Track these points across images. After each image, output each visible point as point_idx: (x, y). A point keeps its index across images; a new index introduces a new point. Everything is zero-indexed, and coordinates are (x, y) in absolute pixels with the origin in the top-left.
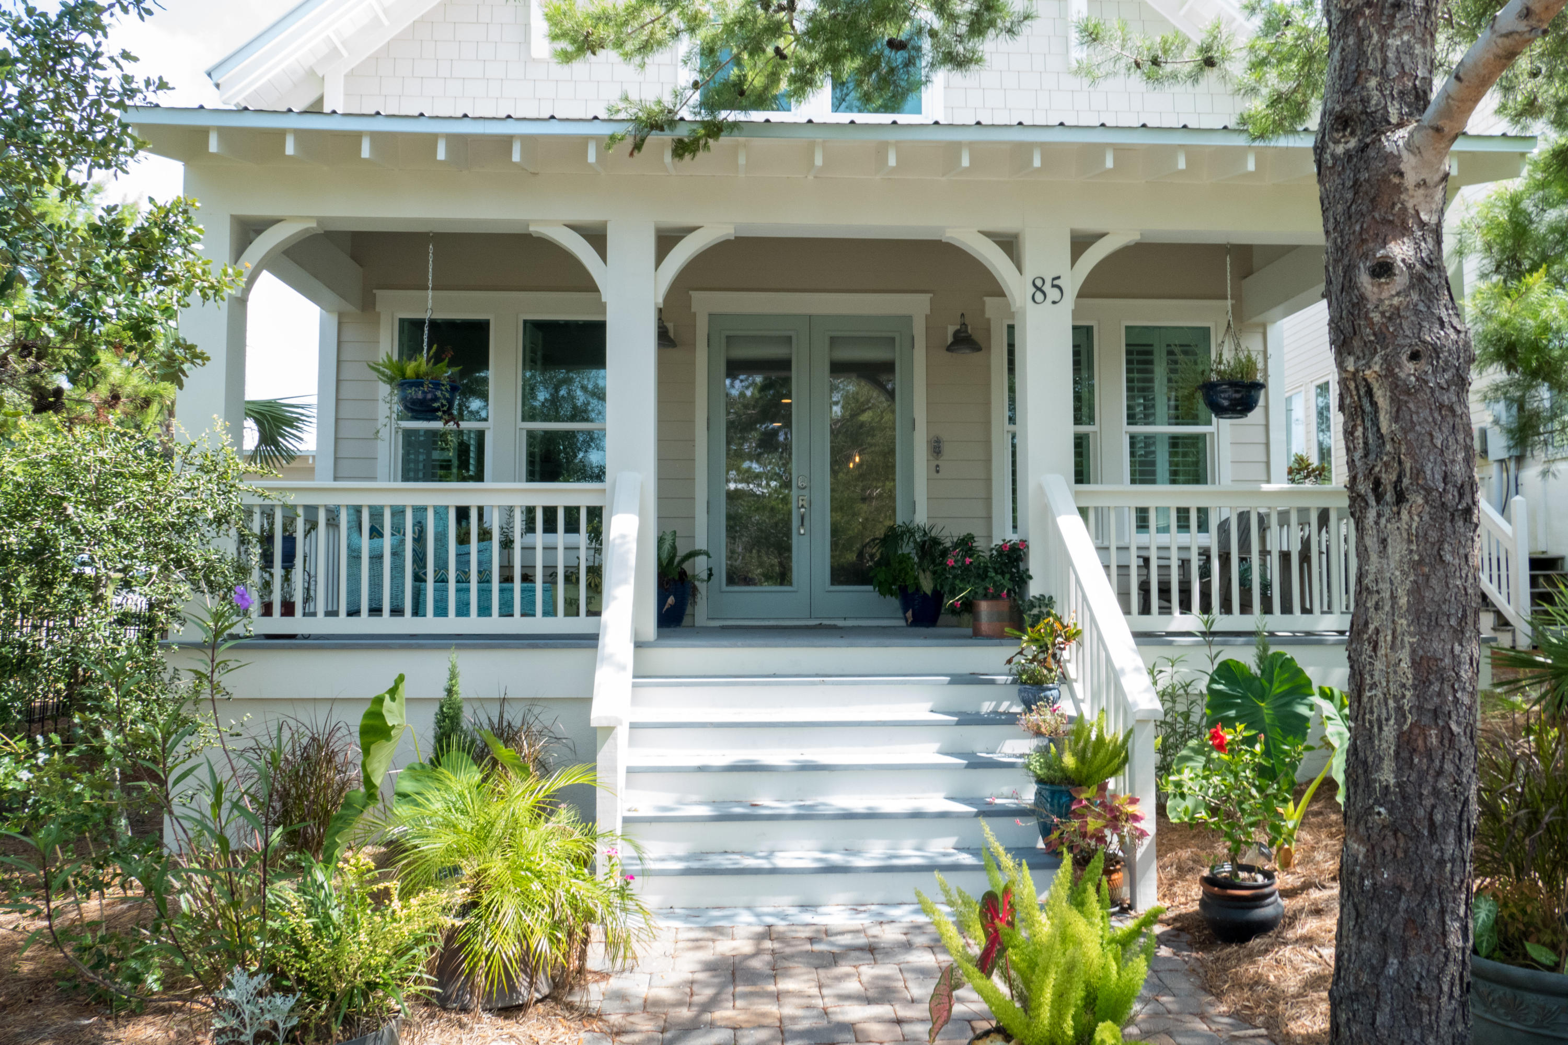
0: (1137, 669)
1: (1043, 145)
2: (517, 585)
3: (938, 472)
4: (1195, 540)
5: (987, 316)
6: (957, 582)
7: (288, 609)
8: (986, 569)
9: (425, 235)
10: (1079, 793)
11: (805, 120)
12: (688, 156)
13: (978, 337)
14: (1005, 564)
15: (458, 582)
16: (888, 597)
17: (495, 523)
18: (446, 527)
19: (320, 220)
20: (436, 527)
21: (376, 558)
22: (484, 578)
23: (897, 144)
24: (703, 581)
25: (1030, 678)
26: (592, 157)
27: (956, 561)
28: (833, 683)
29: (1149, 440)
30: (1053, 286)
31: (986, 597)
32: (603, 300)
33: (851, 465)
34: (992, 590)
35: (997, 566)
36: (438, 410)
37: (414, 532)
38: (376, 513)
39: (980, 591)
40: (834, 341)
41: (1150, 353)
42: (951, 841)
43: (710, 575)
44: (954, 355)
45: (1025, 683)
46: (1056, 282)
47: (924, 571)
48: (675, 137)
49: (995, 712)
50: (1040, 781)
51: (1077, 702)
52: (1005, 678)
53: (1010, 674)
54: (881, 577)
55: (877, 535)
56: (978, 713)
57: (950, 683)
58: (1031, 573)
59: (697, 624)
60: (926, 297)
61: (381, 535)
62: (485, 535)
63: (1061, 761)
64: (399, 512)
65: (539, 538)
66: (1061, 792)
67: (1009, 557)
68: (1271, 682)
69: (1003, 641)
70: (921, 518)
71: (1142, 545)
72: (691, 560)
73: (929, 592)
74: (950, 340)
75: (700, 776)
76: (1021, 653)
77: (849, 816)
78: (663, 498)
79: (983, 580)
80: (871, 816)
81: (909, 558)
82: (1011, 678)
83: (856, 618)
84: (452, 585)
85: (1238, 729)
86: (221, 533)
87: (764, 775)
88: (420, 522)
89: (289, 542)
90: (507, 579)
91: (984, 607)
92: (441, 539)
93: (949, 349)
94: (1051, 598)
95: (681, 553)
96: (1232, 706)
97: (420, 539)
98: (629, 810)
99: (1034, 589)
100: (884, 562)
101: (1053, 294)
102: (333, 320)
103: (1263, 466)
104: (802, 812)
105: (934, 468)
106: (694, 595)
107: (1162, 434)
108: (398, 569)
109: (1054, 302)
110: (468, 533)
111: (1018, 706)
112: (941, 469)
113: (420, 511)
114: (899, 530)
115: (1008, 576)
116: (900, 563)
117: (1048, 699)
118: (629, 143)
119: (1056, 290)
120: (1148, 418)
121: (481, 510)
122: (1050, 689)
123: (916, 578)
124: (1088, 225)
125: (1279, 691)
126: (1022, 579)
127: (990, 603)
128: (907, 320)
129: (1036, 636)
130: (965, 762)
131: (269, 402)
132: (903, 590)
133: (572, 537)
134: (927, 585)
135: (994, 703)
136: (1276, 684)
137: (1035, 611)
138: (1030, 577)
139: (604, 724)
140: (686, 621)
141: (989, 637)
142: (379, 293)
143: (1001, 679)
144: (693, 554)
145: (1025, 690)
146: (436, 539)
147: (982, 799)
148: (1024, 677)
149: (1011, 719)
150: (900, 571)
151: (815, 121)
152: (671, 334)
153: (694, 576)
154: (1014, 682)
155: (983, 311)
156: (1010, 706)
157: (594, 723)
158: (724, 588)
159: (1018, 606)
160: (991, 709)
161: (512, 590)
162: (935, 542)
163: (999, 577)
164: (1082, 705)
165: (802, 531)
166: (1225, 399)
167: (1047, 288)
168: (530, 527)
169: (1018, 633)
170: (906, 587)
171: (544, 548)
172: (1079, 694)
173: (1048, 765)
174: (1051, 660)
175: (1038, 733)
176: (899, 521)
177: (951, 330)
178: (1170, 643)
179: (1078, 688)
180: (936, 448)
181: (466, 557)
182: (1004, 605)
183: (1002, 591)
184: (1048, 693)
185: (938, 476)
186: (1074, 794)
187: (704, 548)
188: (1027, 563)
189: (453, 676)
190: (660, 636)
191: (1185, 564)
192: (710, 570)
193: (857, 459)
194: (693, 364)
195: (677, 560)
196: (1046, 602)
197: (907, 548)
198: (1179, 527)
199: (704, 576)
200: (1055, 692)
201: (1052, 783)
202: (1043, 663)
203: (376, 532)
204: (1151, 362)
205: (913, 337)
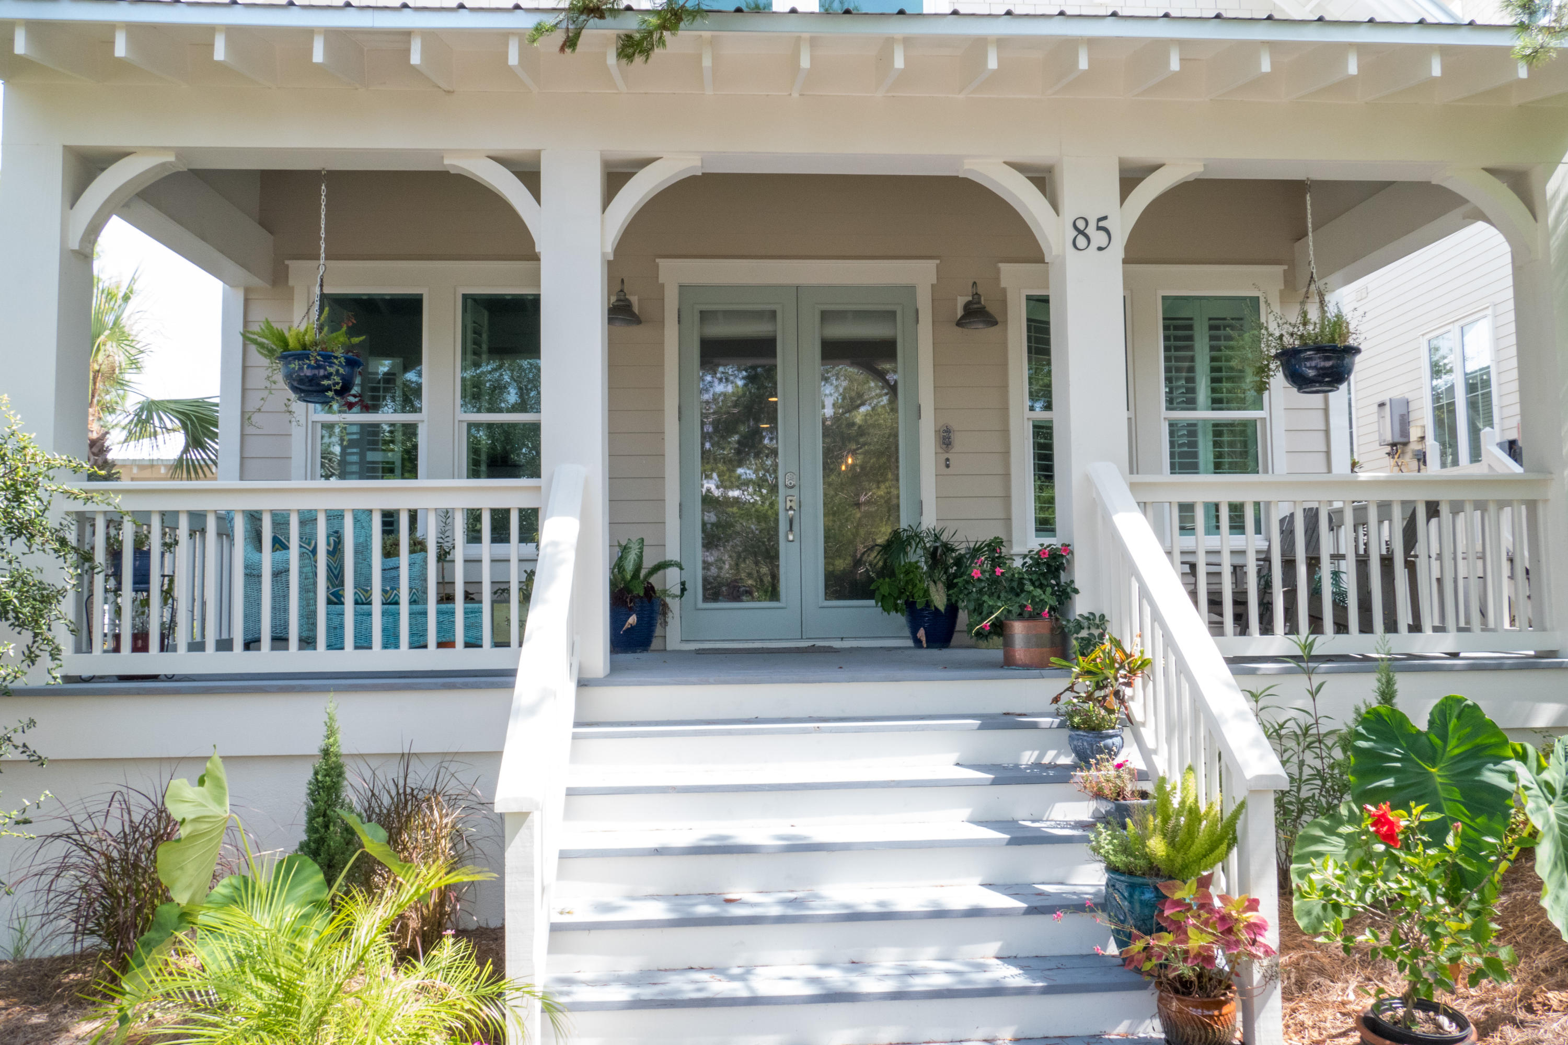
0: (1240, 715)
1: (1092, 42)
2: (459, 604)
3: (948, 466)
4: (1252, 542)
5: (1003, 284)
6: (985, 598)
7: (140, 643)
8: (1021, 581)
9: (317, 173)
10: (1173, 889)
11: (788, 10)
12: (638, 59)
13: (992, 308)
14: (1044, 575)
15: (356, 603)
16: (893, 613)
17: (430, 532)
18: (369, 537)
19: (180, 153)
20: (356, 537)
21: (280, 574)
22: (418, 598)
23: (908, 41)
24: (675, 596)
25: (1084, 722)
26: (513, 58)
27: (983, 572)
28: (831, 730)
29: (1192, 428)
30: (1099, 228)
31: (1021, 616)
32: (537, 250)
33: (843, 468)
34: (1030, 608)
35: (1034, 577)
36: (328, 389)
37: (328, 544)
38: (280, 521)
39: (1015, 609)
40: (826, 316)
41: (1190, 328)
42: (994, 947)
43: (683, 590)
44: (965, 330)
45: (1078, 728)
46: (1101, 224)
47: (935, 582)
48: (621, 32)
49: (1038, 765)
50: (1112, 869)
51: (1147, 754)
52: (1050, 720)
53: (1057, 714)
54: (885, 590)
55: (879, 541)
56: (1016, 767)
57: (981, 728)
58: (1077, 585)
59: (668, 648)
60: (932, 265)
61: (286, 548)
62: (418, 546)
63: (1144, 845)
64: (308, 520)
65: (486, 549)
66: (1142, 885)
67: (1048, 566)
68: (1444, 738)
69: (1044, 672)
70: (929, 521)
71: (1186, 549)
72: (660, 573)
73: (942, 608)
74: (960, 313)
75: (658, 860)
76: (1071, 689)
77: (855, 917)
78: (615, 500)
79: (1018, 595)
80: (886, 916)
81: (918, 568)
82: (1057, 721)
83: (855, 638)
84: (377, 608)
85: (1415, 812)
86: (34, 548)
87: (742, 858)
88: (337, 532)
89: (142, 555)
90: (446, 598)
91: (1018, 628)
92: (362, 551)
93: (960, 323)
94: (1102, 617)
95: (648, 564)
96: (1388, 772)
97: (336, 551)
98: (561, 913)
99: (1081, 606)
100: (887, 571)
101: (1099, 238)
102: (238, 297)
103: (1322, 457)
104: (791, 912)
105: (943, 461)
106: (664, 614)
107: (1205, 421)
108: (308, 589)
109: (1100, 249)
110: (396, 544)
111: (1067, 756)
112: (951, 463)
113: (335, 517)
114: (904, 536)
115: (1049, 590)
116: (907, 573)
117: (1110, 750)
118: (559, 37)
119: (1103, 234)
120: (1191, 404)
121: (413, 516)
122: (1111, 737)
123: (926, 592)
124: (1141, 153)
125: (1457, 751)
126: (1065, 594)
127: (1026, 624)
128: (910, 290)
129: (1091, 667)
130: (1008, 836)
131: (196, 401)
132: (910, 606)
133: (500, 548)
134: (939, 599)
135: (1036, 753)
136: (1453, 742)
137: (1084, 634)
138: (1076, 591)
139: (514, 808)
140: (656, 644)
141: (1026, 667)
142: (293, 265)
143: (1045, 721)
144: (662, 566)
145: (1079, 738)
146: (357, 552)
147: (1030, 885)
148: (1077, 720)
149: (1061, 775)
150: (907, 583)
151: (800, 9)
152: (636, 309)
153: (664, 592)
154: (1061, 726)
155: (997, 279)
156: (1057, 756)
157: (499, 807)
158: (701, 605)
159: (1062, 628)
160: (1032, 760)
161: (453, 613)
162: (948, 548)
163: (1038, 592)
164: (1154, 757)
165: (791, 537)
166: (1310, 368)
167: (1091, 230)
168: (474, 536)
169: (1064, 663)
170: (914, 603)
171: (493, 561)
172: (1150, 743)
173: (1125, 849)
174: (1112, 700)
175: (1099, 795)
176: (904, 525)
177: (961, 301)
178: (1253, 672)
179: (1147, 734)
180: (945, 439)
181: (393, 573)
182: (1043, 626)
183: (1042, 609)
184: (1109, 741)
185: (948, 471)
186: (1165, 892)
187: (676, 558)
188: (1071, 573)
189: (331, 733)
190: (615, 668)
191: (1238, 571)
192: (683, 584)
193: (850, 461)
194: (662, 343)
195: (643, 573)
196: (1098, 621)
197: (916, 556)
198: (1231, 528)
199: (677, 591)
200: (1117, 740)
201: (1131, 873)
202: (1102, 701)
203: (280, 544)
204: (1190, 338)
205: (917, 311)
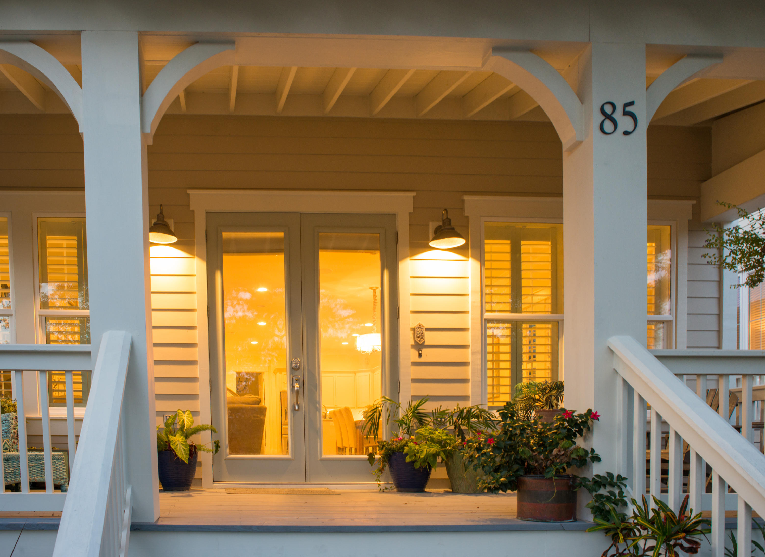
3: (420, 355)
5: (466, 214)
24: (209, 451)
30: (626, 113)
32: (80, 131)
43: (217, 447)
46: (628, 109)
60: (409, 197)
70: (405, 397)
74: (431, 235)
101: (625, 123)
105: (416, 352)
109: (626, 133)
112: (423, 353)
119: (629, 119)
128: (392, 217)
144: (199, 429)
155: (462, 210)
158: (227, 456)
165: (297, 407)
167: (618, 116)
177: (433, 226)
180: (419, 334)
185: (420, 359)
192: (217, 443)
199: (211, 447)
205: (397, 234)
